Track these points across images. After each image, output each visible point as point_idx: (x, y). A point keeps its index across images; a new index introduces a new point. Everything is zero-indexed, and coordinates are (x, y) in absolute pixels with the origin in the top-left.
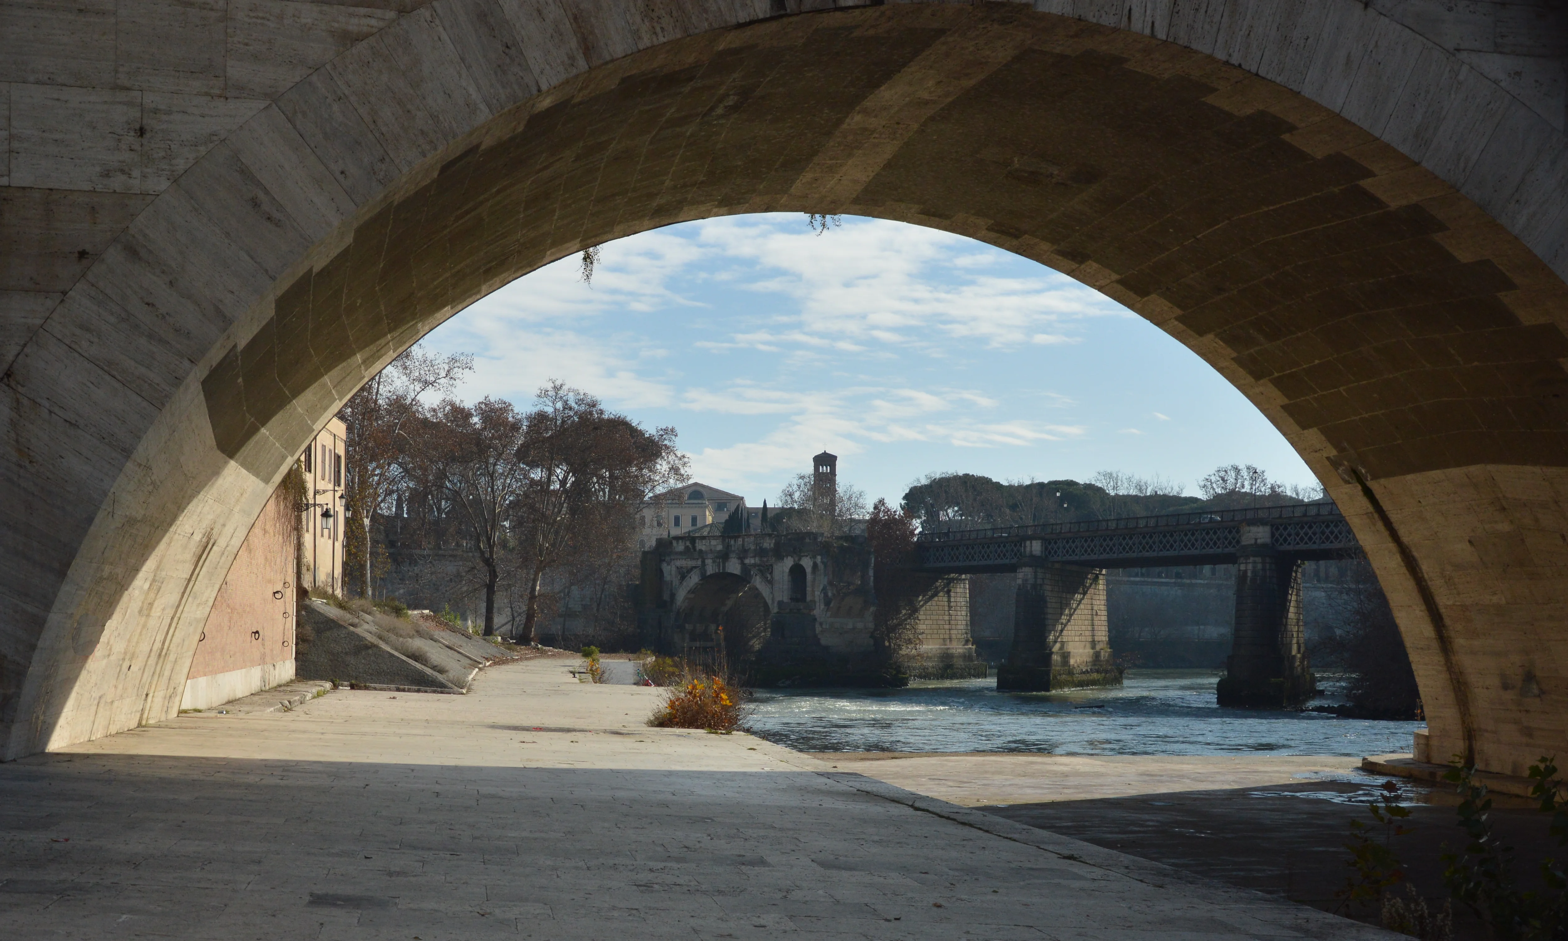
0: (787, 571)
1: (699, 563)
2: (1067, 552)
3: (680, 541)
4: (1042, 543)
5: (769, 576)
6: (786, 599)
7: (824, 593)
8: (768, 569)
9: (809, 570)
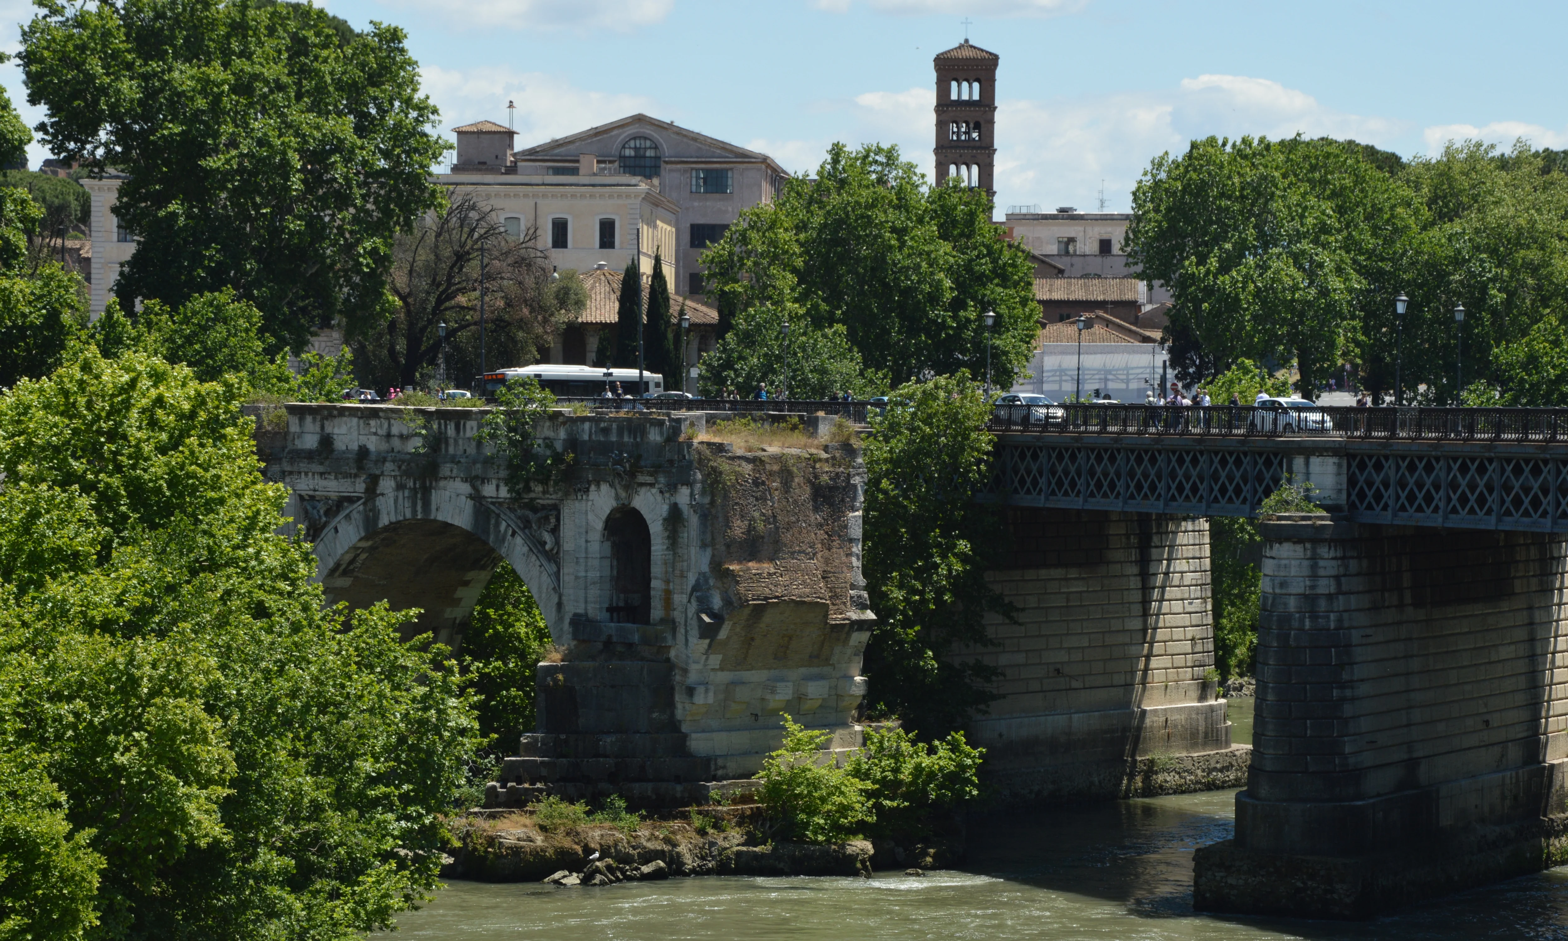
0: (599, 525)
1: (360, 487)
2: (1411, 498)
3: (309, 419)
4: (1339, 466)
5: (547, 537)
6: (595, 610)
7: (700, 600)
8: (547, 518)
9: (656, 528)
